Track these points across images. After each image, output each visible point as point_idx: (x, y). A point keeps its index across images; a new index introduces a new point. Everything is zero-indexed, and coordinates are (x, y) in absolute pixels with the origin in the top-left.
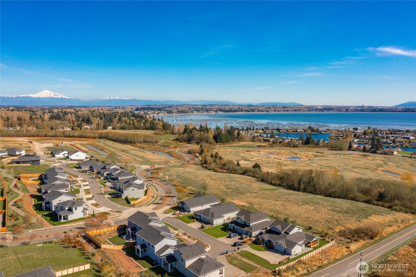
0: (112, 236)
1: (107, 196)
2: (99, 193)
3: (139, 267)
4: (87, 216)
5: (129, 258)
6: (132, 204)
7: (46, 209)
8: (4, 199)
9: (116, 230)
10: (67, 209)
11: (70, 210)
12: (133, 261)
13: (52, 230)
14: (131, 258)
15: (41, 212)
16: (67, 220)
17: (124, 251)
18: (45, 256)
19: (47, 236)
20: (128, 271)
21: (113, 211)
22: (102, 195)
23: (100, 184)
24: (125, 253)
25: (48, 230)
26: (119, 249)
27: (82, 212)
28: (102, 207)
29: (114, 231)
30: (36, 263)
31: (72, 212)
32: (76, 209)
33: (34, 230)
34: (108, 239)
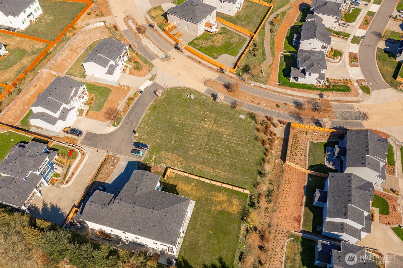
0: (319, 141)
1: (382, 45)
2: (378, 31)
3: (299, 221)
4: (320, 85)
5: (303, 197)
6: (397, 82)
7: (295, 42)
8: (270, 5)
9: (329, 134)
10: (301, 68)
11: (304, 72)
12: (302, 205)
13: (271, 93)
14: (305, 198)
15: (289, 45)
16: (297, 81)
17: (308, 178)
18: (231, 143)
19: (258, 104)
20: (277, 225)
21: (363, 83)
22: (377, 38)
23: (396, 6)
24: (306, 184)
25: (268, 92)
26: (306, 172)
27: (316, 79)
28: (357, 66)
29: (326, 133)
30: (217, 150)
31: (305, 75)
32: (310, 74)
33: (256, 84)
34: (312, 143)
